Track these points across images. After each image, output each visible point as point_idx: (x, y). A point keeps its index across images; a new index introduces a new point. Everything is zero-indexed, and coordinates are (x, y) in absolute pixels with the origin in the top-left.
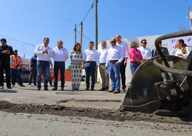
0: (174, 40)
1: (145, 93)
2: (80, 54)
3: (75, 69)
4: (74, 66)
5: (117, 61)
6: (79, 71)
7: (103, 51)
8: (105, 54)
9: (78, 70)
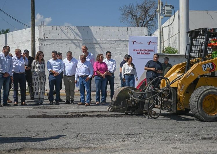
0: (135, 41)
1: (122, 103)
2: (43, 64)
3: (39, 81)
4: (37, 78)
5: (88, 76)
6: (43, 84)
7: (69, 63)
8: (72, 66)
9: (42, 82)
